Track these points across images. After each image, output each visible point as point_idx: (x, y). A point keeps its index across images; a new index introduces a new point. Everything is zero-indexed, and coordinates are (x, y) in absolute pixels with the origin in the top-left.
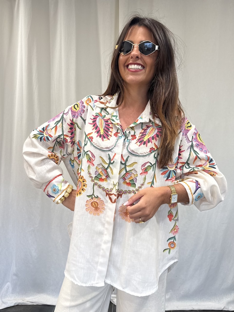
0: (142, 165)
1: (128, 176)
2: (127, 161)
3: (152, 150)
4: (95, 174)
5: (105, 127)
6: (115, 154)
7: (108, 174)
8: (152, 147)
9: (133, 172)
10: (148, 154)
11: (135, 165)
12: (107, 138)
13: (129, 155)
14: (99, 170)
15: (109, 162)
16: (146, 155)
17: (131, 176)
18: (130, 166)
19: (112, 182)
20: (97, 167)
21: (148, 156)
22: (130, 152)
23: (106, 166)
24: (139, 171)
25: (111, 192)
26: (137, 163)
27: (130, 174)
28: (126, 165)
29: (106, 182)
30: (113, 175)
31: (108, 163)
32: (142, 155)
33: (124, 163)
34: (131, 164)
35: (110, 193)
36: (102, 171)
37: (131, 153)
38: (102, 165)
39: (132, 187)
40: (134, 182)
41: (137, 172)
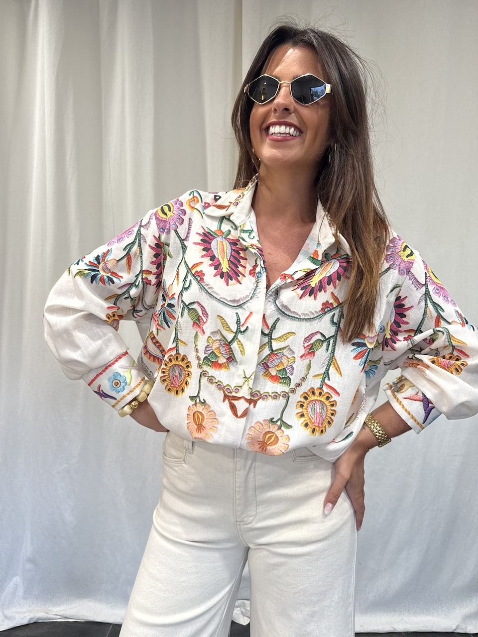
0: (306, 338)
1: (274, 360)
2: (275, 328)
3: (328, 307)
4: (205, 353)
5: (231, 255)
6: (251, 313)
7: (233, 354)
8: (327, 302)
9: (286, 352)
10: (318, 315)
11: (291, 338)
12: (235, 279)
13: (279, 316)
14: (214, 344)
15: (236, 330)
16: (314, 318)
17: (281, 362)
18: (279, 339)
19: (241, 372)
20: (209, 337)
21: (317, 321)
22: (281, 310)
23: (230, 337)
24: (299, 350)
25: (236, 392)
26: (295, 333)
27: (278, 356)
28: (271, 336)
29: (226, 370)
30: (244, 357)
31: (235, 332)
32: (306, 318)
33: (268, 334)
34: (282, 336)
35: (234, 394)
36: (219, 347)
37: (283, 313)
38: (221, 333)
39: (281, 384)
40: (286, 375)
41: (293, 352)
